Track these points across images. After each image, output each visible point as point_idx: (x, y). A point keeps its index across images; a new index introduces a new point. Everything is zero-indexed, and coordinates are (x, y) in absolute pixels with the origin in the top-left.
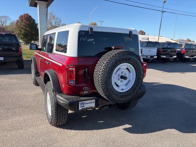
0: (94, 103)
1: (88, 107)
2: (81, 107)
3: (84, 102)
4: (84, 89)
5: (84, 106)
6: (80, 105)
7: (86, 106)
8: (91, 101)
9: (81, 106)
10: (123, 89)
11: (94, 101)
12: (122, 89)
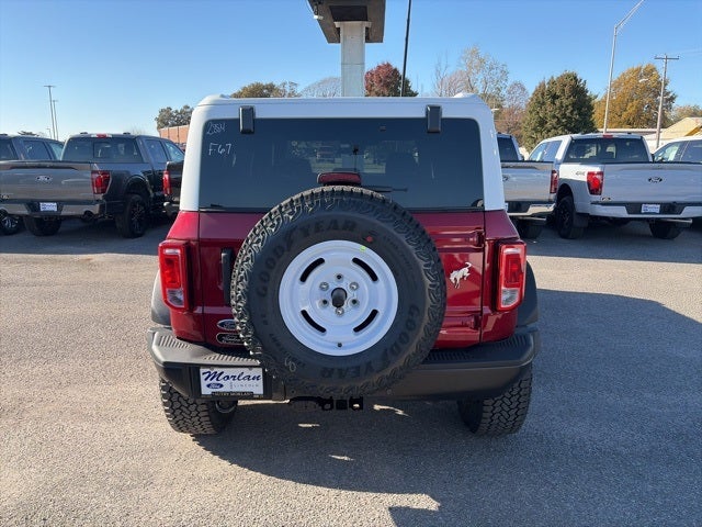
0: (261, 380)
1: (234, 390)
2: (208, 386)
3: (219, 370)
4: (222, 325)
5: (222, 386)
6: (203, 377)
7: (228, 387)
8: (247, 372)
9: (209, 381)
10: (340, 341)
11: (259, 372)
12: (340, 345)
